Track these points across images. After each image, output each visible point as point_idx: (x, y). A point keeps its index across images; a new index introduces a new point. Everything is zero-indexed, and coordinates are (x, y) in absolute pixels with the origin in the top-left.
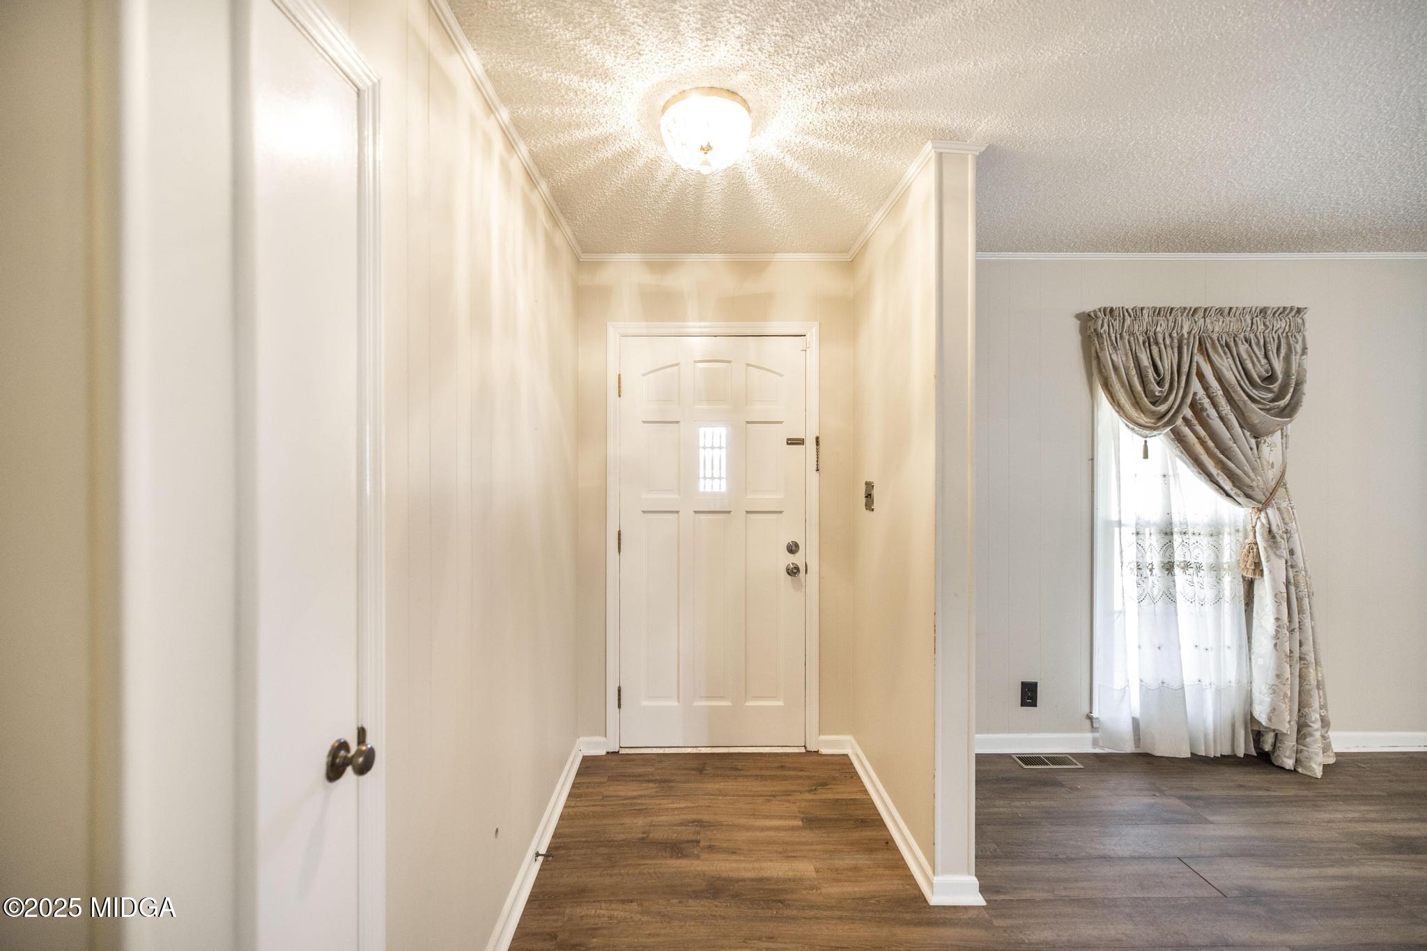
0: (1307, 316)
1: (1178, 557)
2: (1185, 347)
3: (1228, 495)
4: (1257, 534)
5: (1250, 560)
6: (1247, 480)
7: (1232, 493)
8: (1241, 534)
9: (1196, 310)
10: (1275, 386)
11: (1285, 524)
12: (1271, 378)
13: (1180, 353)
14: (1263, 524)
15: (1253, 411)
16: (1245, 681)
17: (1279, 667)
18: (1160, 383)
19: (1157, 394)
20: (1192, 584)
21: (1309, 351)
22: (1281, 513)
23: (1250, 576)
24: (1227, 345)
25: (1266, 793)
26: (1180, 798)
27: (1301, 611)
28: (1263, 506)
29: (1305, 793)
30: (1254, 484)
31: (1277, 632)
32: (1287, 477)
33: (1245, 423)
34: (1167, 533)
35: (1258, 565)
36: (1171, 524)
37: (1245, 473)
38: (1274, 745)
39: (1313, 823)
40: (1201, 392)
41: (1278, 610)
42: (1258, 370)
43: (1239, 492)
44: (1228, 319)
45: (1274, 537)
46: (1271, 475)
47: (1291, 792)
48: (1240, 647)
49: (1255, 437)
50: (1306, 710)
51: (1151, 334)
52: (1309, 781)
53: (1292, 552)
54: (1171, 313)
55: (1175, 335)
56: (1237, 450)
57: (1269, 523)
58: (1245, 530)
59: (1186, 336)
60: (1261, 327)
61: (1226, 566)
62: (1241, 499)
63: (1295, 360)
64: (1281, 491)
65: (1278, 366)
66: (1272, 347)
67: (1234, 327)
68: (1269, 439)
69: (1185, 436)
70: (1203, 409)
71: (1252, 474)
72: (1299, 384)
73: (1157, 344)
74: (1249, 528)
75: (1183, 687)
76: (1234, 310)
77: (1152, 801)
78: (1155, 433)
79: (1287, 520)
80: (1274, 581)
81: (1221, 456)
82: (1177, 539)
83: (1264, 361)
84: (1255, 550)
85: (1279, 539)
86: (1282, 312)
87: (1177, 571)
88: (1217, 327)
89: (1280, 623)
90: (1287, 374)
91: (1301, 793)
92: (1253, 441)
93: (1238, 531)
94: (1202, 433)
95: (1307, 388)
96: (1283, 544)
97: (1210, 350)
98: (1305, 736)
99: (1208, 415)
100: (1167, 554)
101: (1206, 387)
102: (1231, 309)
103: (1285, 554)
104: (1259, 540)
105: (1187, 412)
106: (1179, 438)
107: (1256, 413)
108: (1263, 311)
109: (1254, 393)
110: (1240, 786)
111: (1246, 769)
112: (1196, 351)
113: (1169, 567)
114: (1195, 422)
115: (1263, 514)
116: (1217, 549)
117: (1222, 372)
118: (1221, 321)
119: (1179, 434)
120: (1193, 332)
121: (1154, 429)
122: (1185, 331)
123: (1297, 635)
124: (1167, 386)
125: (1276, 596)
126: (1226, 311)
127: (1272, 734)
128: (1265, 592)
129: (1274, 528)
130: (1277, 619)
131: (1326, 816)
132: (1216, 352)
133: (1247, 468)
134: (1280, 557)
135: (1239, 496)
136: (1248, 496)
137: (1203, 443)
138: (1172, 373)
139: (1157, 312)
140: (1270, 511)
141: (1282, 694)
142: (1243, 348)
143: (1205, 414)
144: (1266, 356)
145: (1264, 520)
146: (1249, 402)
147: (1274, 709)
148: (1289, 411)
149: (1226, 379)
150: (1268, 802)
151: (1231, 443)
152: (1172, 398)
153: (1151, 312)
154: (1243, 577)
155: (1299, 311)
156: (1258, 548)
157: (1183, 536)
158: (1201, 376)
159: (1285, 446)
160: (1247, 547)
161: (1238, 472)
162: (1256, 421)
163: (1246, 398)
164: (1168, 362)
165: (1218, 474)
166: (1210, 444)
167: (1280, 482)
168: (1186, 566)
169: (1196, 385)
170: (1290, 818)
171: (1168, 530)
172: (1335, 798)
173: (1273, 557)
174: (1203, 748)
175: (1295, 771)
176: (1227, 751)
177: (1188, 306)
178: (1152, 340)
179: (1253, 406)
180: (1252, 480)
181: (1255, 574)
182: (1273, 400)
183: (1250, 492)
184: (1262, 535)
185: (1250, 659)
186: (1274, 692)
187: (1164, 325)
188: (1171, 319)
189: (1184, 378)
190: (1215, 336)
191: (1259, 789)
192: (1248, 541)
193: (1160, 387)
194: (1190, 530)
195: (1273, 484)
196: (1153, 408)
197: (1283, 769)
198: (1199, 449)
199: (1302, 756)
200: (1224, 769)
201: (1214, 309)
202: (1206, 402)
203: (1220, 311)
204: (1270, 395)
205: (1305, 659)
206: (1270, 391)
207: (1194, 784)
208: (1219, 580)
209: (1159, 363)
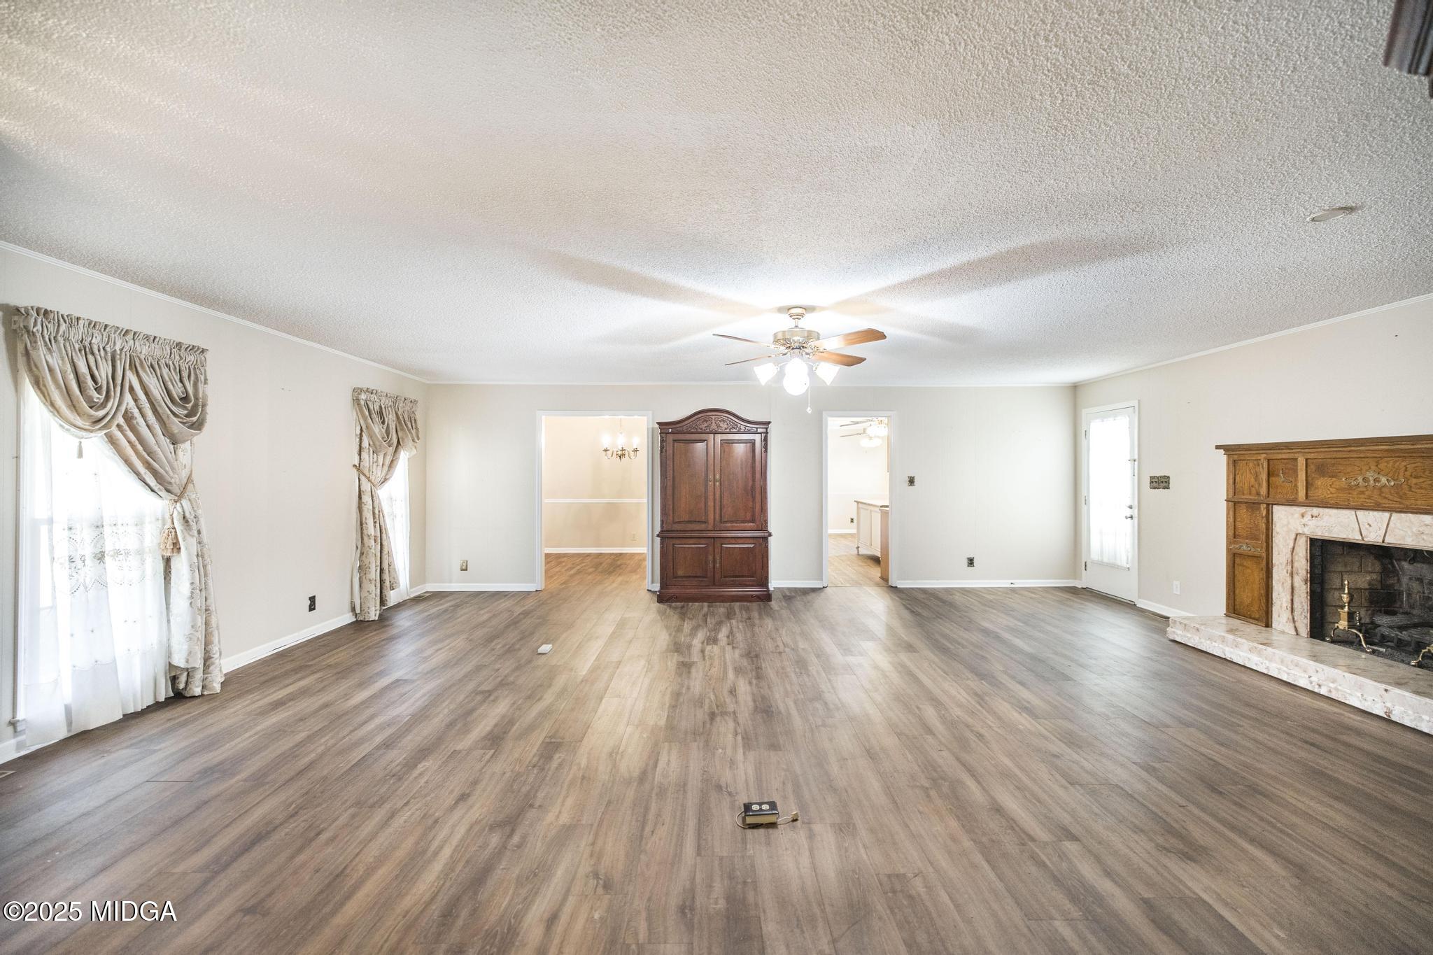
0: (208, 355)
1: (108, 548)
2: (119, 362)
3: (153, 491)
4: (175, 521)
5: (170, 542)
6: (168, 478)
7: (156, 489)
8: (160, 521)
9: (127, 332)
10: (189, 406)
11: (195, 511)
12: (185, 399)
13: (114, 367)
14: (179, 513)
15: (174, 423)
16: (165, 639)
17: (194, 620)
18: (98, 390)
19: (95, 400)
20: (121, 568)
21: (209, 382)
22: (191, 503)
23: (168, 554)
24: (152, 366)
25: (190, 716)
26: (127, 747)
27: (206, 575)
28: (179, 498)
29: (214, 704)
30: (173, 481)
31: (192, 593)
32: (193, 475)
33: (167, 433)
34: (99, 526)
35: (176, 547)
36: (102, 518)
37: (167, 472)
38: (187, 683)
39: (226, 718)
40: (132, 403)
41: (193, 578)
42: (177, 391)
43: (161, 487)
44: (152, 345)
45: (187, 522)
46: (184, 474)
47: (205, 707)
48: (161, 613)
49: (173, 444)
50: (210, 647)
51: (87, 343)
52: (213, 697)
53: (199, 532)
54: (105, 329)
55: (108, 349)
56: (161, 453)
57: (184, 512)
58: (164, 519)
59: (119, 352)
60: (177, 357)
61: (147, 550)
62: (163, 493)
63: (200, 386)
64: (190, 486)
65: (190, 390)
66: (185, 374)
67: (158, 353)
68: (183, 446)
69: (118, 440)
70: (133, 417)
71: (171, 473)
72: (204, 406)
73: (93, 354)
74: (167, 516)
75: (115, 660)
76: (157, 339)
77: (103, 761)
78: (92, 435)
79: (195, 508)
80: (189, 554)
81: (148, 458)
82: (107, 530)
83: (180, 385)
84: (173, 533)
85: (191, 523)
86: (192, 349)
87: (107, 559)
88: (144, 350)
89: (194, 586)
90: (196, 399)
91: (211, 705)
92: (172, 446)
93: (158, 519)
94: (133, 438)
95: (209, 409)
96: (193, 524)
97: (139, 369)
98: (209, 666)
99: (137, 423)
100: (99, 546)
101: (136, 400)
102: (155, 337)
103: (195, 533)
104: (177, 525)
105: (120, 420)
106: (111, 440)
107: (176, 426)
108: (179, 345)
109: (174, 408)
110: (169, 720)
111: (170, 707)
112: (127, 367)
113: (101, 557)
114: (126, 427)
115: (178, 504)
116: (141, 536)
117: (149, 389)
118: (148, 345)
119: (111, 437)
120: (125, 350)
121: (92, 431)
122: (118, 348)
123: (204, 593)
124: (104, 393)
125: (191, 566)
126: (152, 339)
127: (185, 674)
128: (182, 566)
129: (187, 515)
130: (192, 583)
131: (232, 710)
132: (145, 371)
133: (168, 468)
134: (193, 536)
135: (161, 490)
136: (168, 491)
137: (133, 446)
138: (108, 383)
139: (93, 325)
140: (184, 502)
141: (196, 639)
142: (165, 371)
143: (135, 422)
144: (181, 381)
145: (180, 510)
146: (172, 416)
147: (190, 652)
148: (198, 426)
149: (152, 394)
150: (195, 719)
151: (156, 448)
152: (109, 405)
153: (87, 324)
154: (163, 556)
155: (203, 351)
156: (176, 532)
157: (114, 527)
158: (131, 389)
159: (192, 452)
160: (167, 531)
161: (161, 471)
162: (176, 431)
163: (169, 413)
164: (104, 372)
165: (145, 473)
166: (139, 447)
167: (189, 480)
168: (118, 553)
169: (128, 398)
170: (211, 721)
171: (99, 524)
172: (232, 699)
173: (188, 537)
174: (132, 706)
175: (202, 695)
176: (150, 702)
177: (121, 326)
178: (87, 350)
179: (176, 420)
180: (172, 478)
181: (173, 552)
182: (187, 416)
183: (169, 487)
184: (179, 520)
185: (169, 621)
186: (191, 639)
187: (99, 338)
188: (105, 334)
189: (118, 389)
190: (142, 357)
191: (183, 715)
192: (167, 527)
193: (98, 393)
194: (119, 523)
195: (185, 480)
196: (92, 412)
197: (194, 697)
198: (129, 451)
199: (207, 682)
200: (153, 715)
201: (142, 335)
202: (136, 412)
203: (147, 337)
204: (186, 412)
205: (209, 610)
206: (185, 408)
207: (132, 735)
208: (143, 561)
209: (96, 372)
